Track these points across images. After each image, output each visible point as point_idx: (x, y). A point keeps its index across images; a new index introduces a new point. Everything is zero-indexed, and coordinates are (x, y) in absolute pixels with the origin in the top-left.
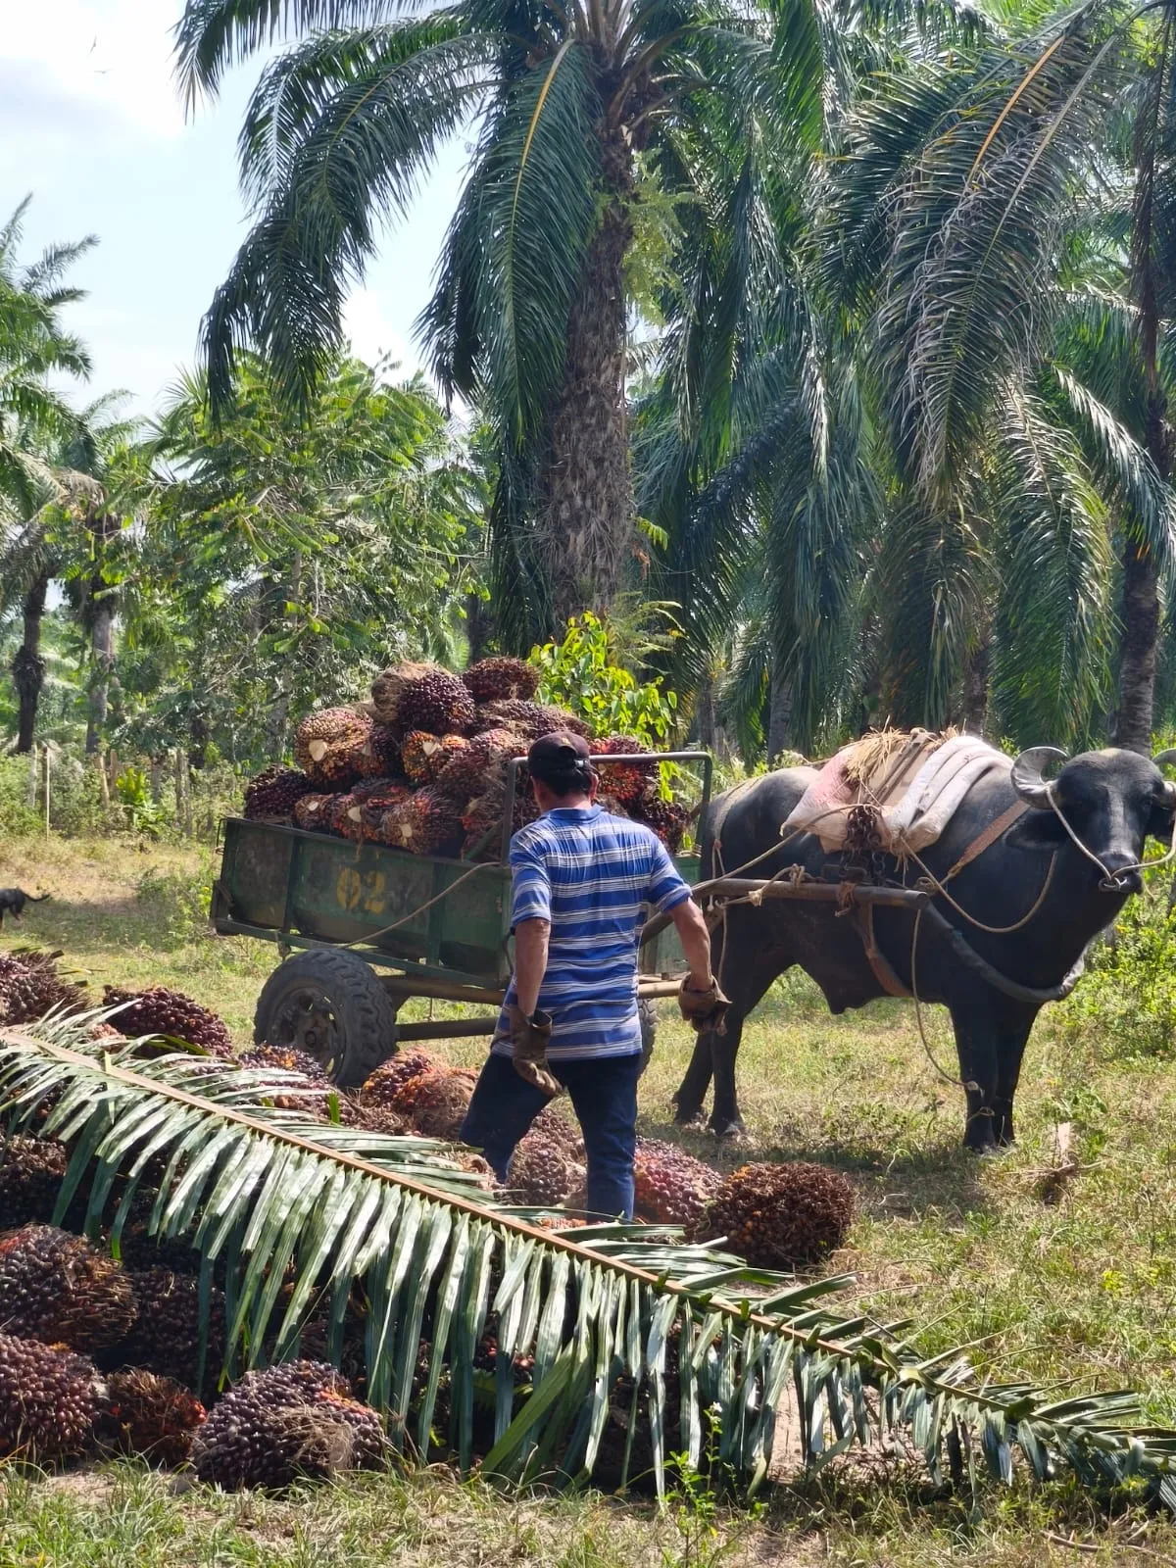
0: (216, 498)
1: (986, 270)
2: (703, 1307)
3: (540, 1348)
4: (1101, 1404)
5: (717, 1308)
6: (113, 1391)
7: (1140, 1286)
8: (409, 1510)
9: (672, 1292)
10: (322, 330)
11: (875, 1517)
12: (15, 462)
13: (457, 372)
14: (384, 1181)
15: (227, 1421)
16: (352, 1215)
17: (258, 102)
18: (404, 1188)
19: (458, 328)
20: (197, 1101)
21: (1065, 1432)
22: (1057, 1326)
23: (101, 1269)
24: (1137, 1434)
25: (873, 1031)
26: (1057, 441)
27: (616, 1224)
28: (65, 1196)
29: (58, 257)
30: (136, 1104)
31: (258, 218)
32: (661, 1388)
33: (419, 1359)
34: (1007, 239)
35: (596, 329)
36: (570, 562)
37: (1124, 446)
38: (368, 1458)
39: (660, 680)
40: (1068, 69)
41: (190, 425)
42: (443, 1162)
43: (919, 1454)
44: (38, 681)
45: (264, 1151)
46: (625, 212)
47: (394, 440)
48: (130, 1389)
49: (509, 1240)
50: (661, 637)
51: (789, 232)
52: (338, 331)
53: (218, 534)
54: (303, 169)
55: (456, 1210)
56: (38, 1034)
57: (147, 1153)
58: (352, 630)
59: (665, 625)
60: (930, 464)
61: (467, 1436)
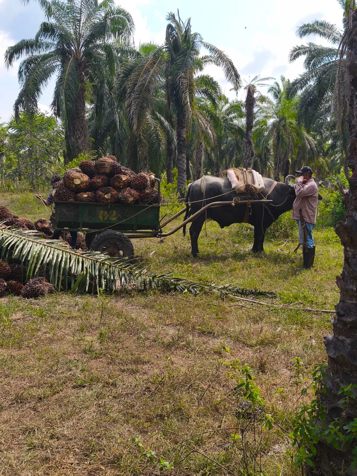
1: (142, 95)
2: (104, 264)
3: (78, 272)
4: (167, 275)
5: (106, 264)
6: (7, 284)
8: (58, 300)
9: (98, 262)
10: (34, 107)
11: (132, 295)
13: (58, 113)
14: (51, 247)
15: (27, 288)
16: (46, 253)
17: (20, 68)
18: (54, 248)
19: (57, 107)
20: (19, 236)
21: (161, 280)
23: (4, 264)
24: (172, 279)
26: (155, 123)
27: (89, 252)
30: (8, 237)
31: (22, 88)
32: (98, 277)
33: (58, 275)
34: (145, 90)
35: (80, 106)
37: (166, 123)
38: (51, 292)
40: (154, 62)
41: (14, 124)
42: (61, 244)
43: (139, 284)
45: (31, 243)
46: (84, 87)
48: (10, 284)
49: (72, 255)
50: (94, 157)
51: (111, 88)
52: (37, 107)
53: (20, 142)
54: (28, 80)
55: (63, 251)
57: (11, 245)
58: (44, 157)
60: (135, 127)
61: (67, 287)
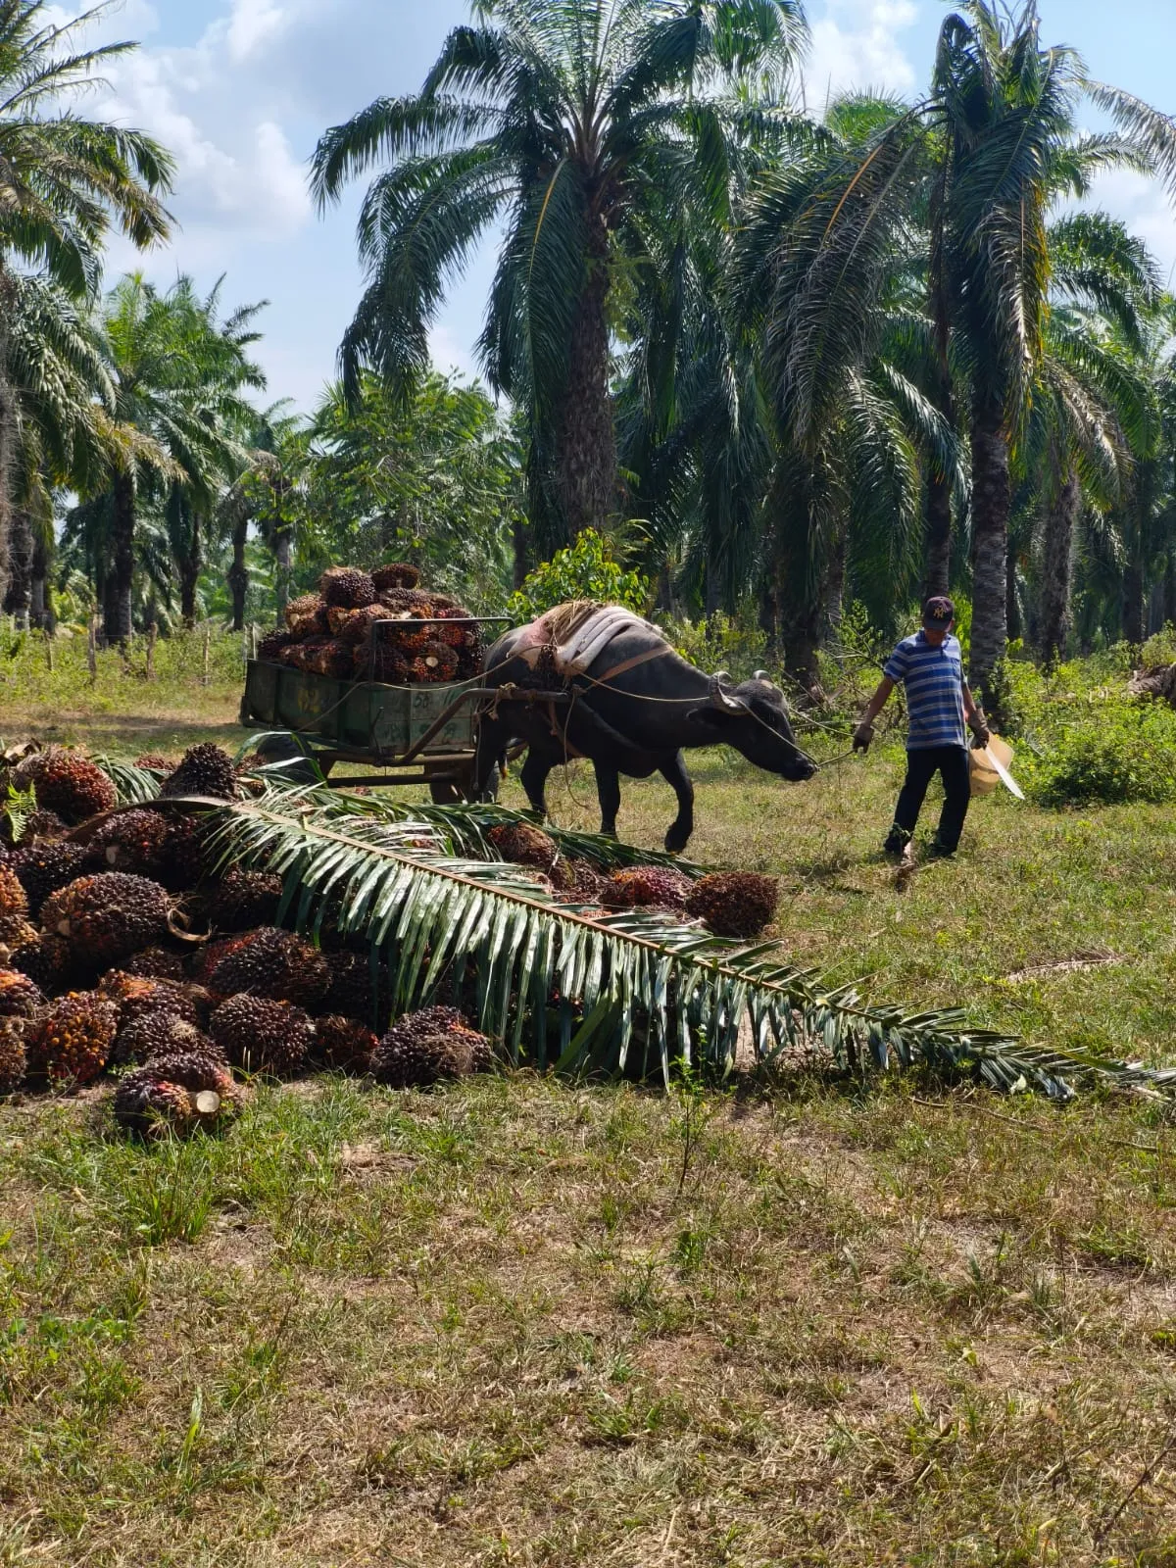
0: (352, 464)
1: (836, 300)
2: (689, 964)
3: (587, 993)
4: (942, 1017)
5: (697, 964)
6: (318, 1029)
7: (961, 941)
8: (509, 1097)
9: (668, 954)
10: (416, 355)
11: (803, 1092)
12: (223, 446)
13: (500, 377)
14: (484, 891)
15: (393, 1045)
16: (465, 914)
17: (367, 206)
19: (502, 350)
21: (921, 1034)
22: (910, 968)
23: (308, 953)
24: (965, 1033)
25: (781, 787)
26: (883, 409)
27: (631, 913)
28: (283, 908)
29: (243, 314)
30: (324, 849)
31: (370, 283)
32: (664, 1015)
33: (511, 1003)
34: (848, 280)
35: (589, 346)
36: (579, 495)
37: (927, 410)
38: (481, 1066)
39: (638, 569)
40: (885, 165)
41: (332, 418)
42: (520, 877)
43: (830, 1052)
44: (245, 585)
45: (407, 875)
46: (605, 271)
47: (463, 423)
48: (330, 1027)
49: (564, 925)
50: (638, 543)
51: (708, 280)
52: (425, 354)
53: (354, 487)
54: (396, 250)
55: (530, 907)
56: (260, 806)
57: (333, 880)
58: (441, 546)
59: (639, 534)
60: (800, 428)
61: (543, 1049)
